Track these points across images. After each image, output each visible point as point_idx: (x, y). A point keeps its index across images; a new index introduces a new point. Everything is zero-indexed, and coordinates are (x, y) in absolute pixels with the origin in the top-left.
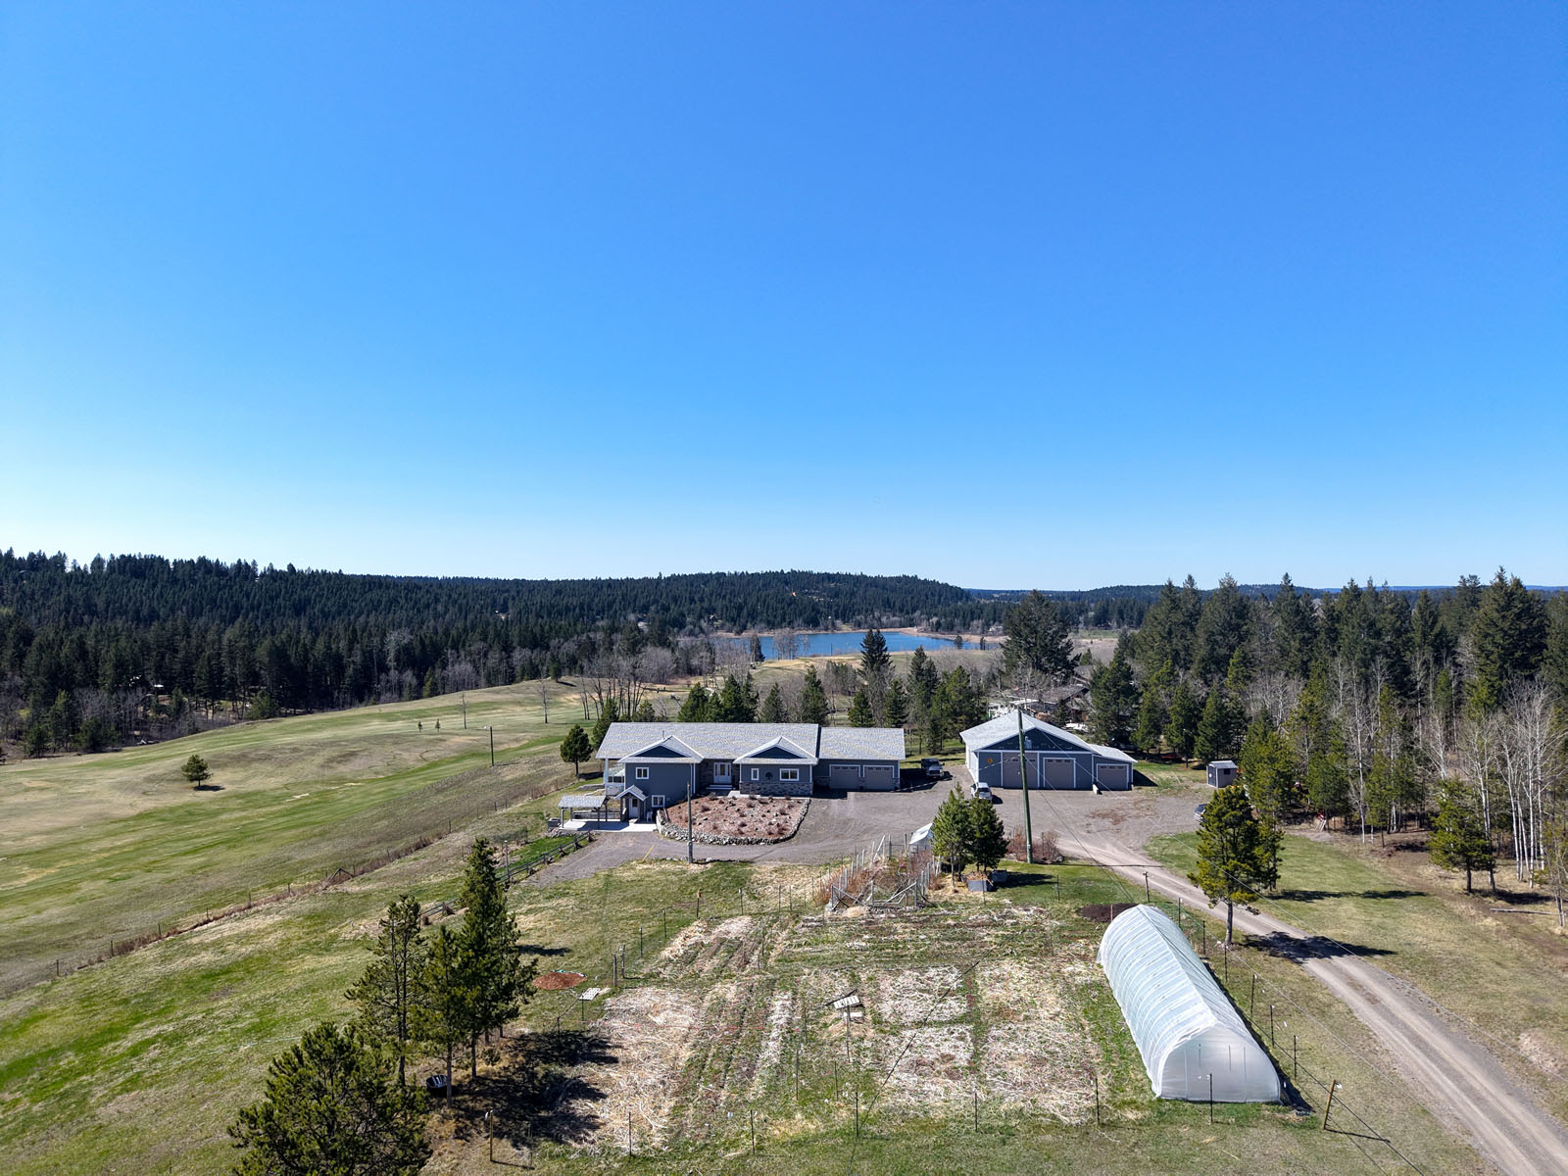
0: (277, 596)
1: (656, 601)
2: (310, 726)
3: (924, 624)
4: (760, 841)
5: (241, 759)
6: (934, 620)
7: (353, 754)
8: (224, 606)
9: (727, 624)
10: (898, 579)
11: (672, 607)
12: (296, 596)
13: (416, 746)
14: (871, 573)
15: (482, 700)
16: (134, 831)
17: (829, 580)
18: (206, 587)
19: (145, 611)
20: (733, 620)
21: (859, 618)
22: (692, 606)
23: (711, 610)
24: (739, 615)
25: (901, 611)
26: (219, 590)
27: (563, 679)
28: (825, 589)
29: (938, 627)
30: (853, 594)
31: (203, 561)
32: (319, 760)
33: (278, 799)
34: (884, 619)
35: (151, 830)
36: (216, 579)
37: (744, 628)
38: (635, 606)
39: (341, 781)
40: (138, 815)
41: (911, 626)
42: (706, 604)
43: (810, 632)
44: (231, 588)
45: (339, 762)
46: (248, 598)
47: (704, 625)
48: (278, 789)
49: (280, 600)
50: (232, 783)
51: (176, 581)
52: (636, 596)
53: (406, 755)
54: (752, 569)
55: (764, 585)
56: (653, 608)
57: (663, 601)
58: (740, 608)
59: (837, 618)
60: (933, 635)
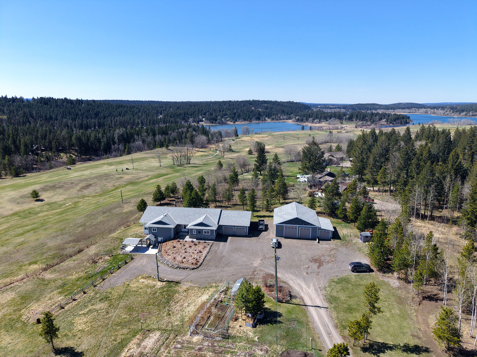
0: (90, 110)
1: (208, 111)
2: (84, 169)
3: (294, 119)
4: (188, 268)
5: (53, 187)
6: (297, 117)
7: (90, 185)
8: (73, 114)
9: (231, 119)
10: (287, 102)
11: (213, 113)
12: (95, 111)
13: (112, 181)
14: (279, 100)
15: (141, 157)
16: (8, 222)
17: (265, 103)
18: (67, 108)
19: (48, 116)
20: (233, 118)
21: (273, 117)
22: (220, 113)
23: (226, 115)
24: (234, 116)
25: (287, 114)
26: (71, 109)
27: (170, 148)
28: (263, 106)
29: (298, 120)
30: (272, 108)
31: (66, 99)
32: (78, 188)
33: (60, 206)
34: (281, 117)
35: (14, 221)
36: (70, 105)
37: (236, 121)
38: (202, 113)
39: (84, 197)
40: (12, 214)
41: (290, 119)
42: (224, 113)
43: (257, 122)
44: (75, 108)
45: (85, 189)
46: (80, 111)
47: (223, 119)
48: (62, 201)
49: (91, 112)
50: (48, 198)
51: (57, 106)
52: (202, 110)
53: (108, 185)
54: (240, 100)
55: (244, 105)
56: (207, 114)
57: (210, 111)
58: (235, 114)
59: (266, 117)
60: (296, 123)
